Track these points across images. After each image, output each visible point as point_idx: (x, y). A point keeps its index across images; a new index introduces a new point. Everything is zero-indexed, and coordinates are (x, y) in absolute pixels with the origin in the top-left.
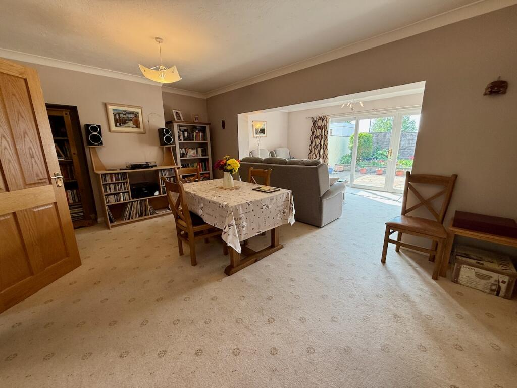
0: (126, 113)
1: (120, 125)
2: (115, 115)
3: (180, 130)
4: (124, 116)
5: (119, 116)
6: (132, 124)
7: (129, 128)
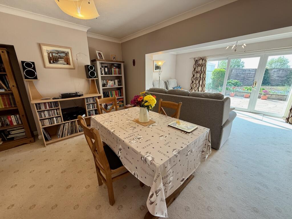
0: (58, 52)
1: (54, 62)
2: (49, 54)
3: (102, 67)
4: (57, 55)
5: (52, 55)
6: (64, 62)
7: (61, 65)
